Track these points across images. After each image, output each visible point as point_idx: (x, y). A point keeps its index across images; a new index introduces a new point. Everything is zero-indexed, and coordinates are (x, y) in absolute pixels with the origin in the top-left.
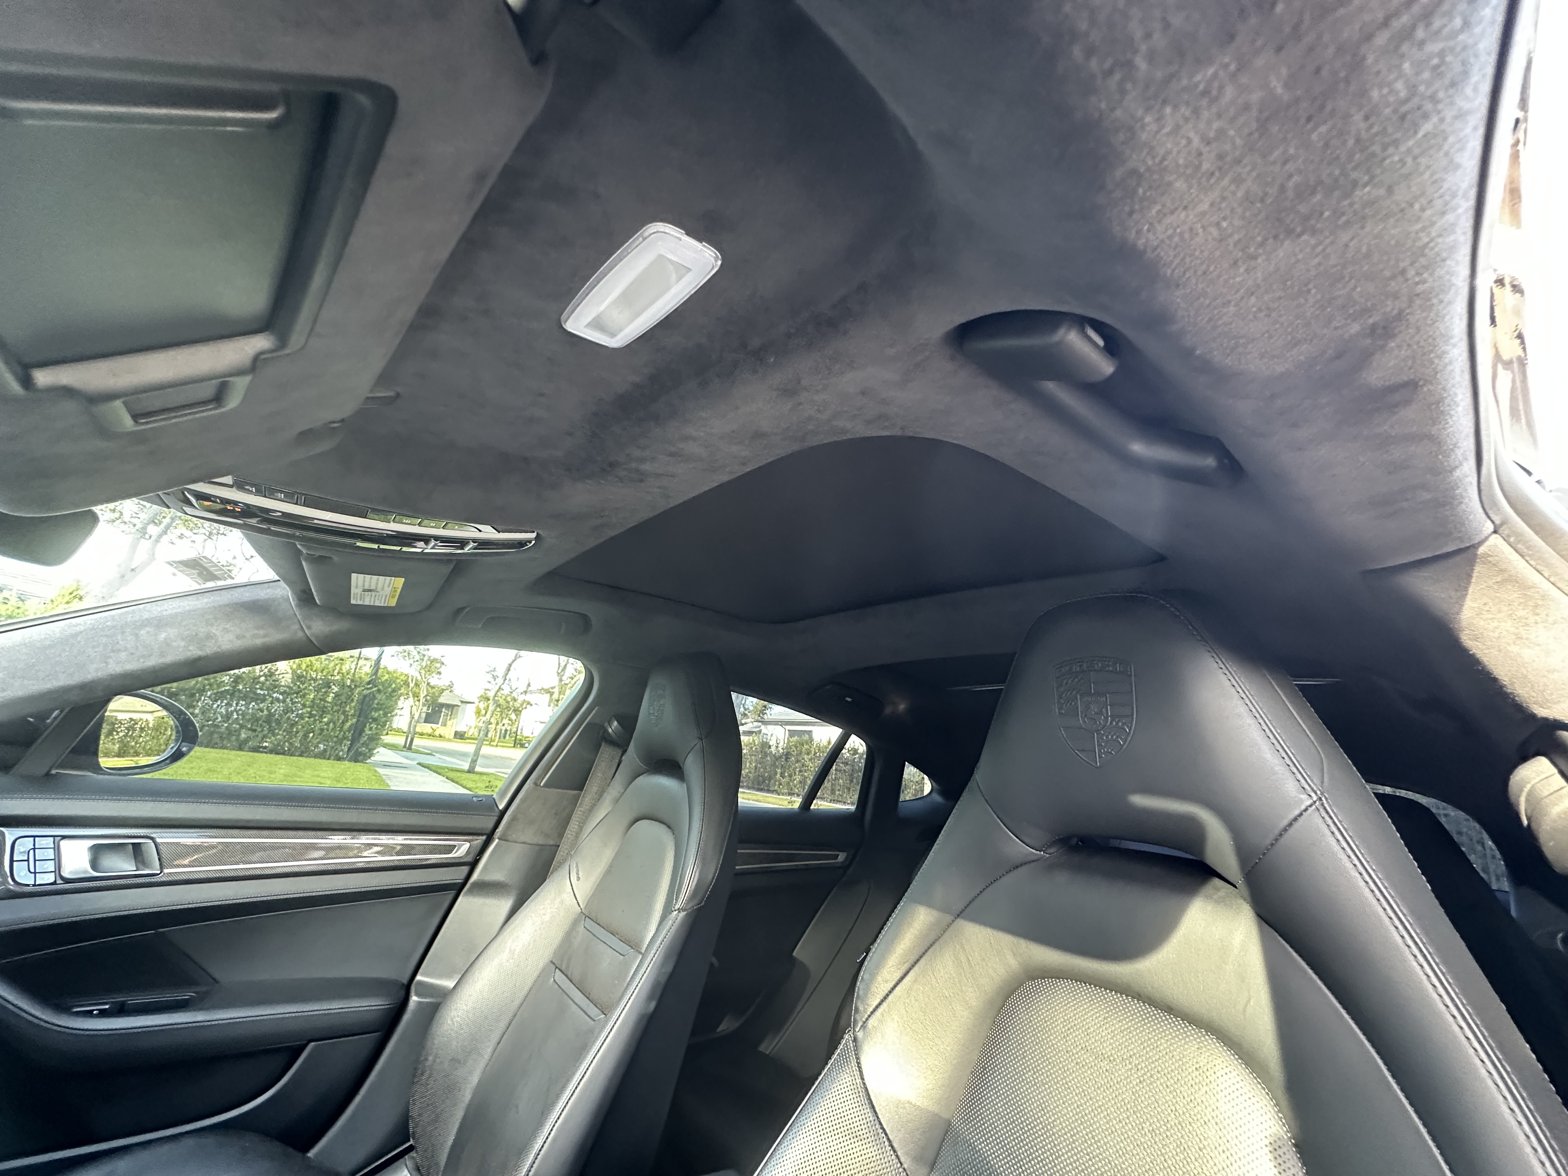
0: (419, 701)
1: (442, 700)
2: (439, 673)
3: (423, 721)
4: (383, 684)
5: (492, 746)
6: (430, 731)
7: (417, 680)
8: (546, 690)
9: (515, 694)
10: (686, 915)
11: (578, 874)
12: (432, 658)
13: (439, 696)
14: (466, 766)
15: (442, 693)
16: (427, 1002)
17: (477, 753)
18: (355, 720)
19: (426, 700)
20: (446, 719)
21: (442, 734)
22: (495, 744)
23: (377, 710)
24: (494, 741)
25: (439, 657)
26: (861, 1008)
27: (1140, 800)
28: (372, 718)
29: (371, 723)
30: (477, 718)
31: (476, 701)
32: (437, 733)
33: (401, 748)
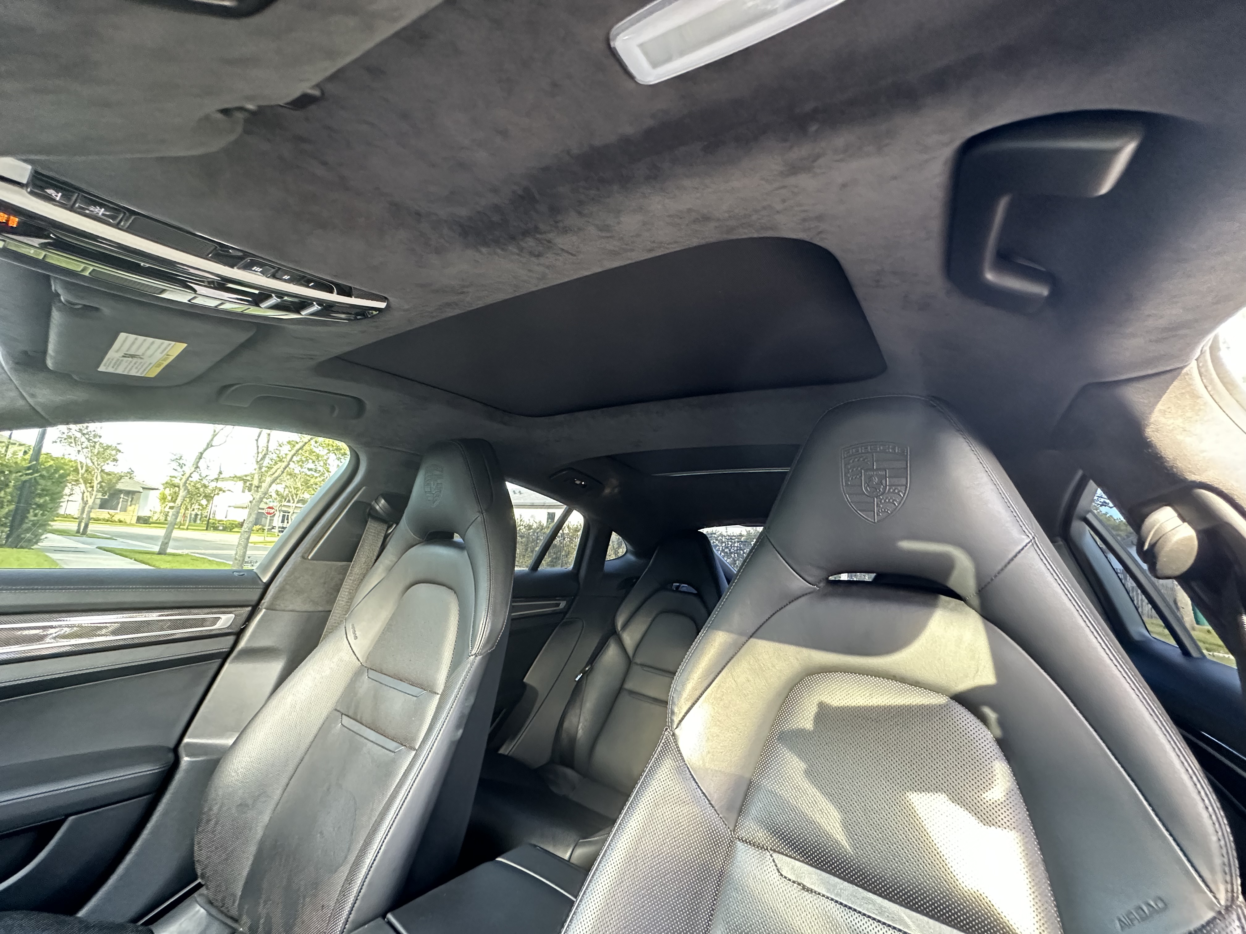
0: (92, 487)
1: (120, 486)
2: (115, 460)
3: (98, 506)
4: (47, 469)
5: (183, 529)
6: (107, 516)
7: (87, 465)
8: (240, 477)
9: (205, 482)
10: (482, 657)
11: (354, 633)
12: (105, 445)
13: (117, 483)
14: (157, 549)
15: (120, 480)
16: (201, 761)
17: (168, 536)
18: (12, 507)
19: (101, 487)
20: (127, 505)
21: (122, 519)
22: (185, 527)
23: (40, 496)
24: (184, 525)
25: (114, 445)
26: (676, 710)
27: (907, 545)
28: (36, 504)
29: (35, 509)
30: (163, 504)
31: (161, 487)
32: (116, 518)
33: (74, 533)
